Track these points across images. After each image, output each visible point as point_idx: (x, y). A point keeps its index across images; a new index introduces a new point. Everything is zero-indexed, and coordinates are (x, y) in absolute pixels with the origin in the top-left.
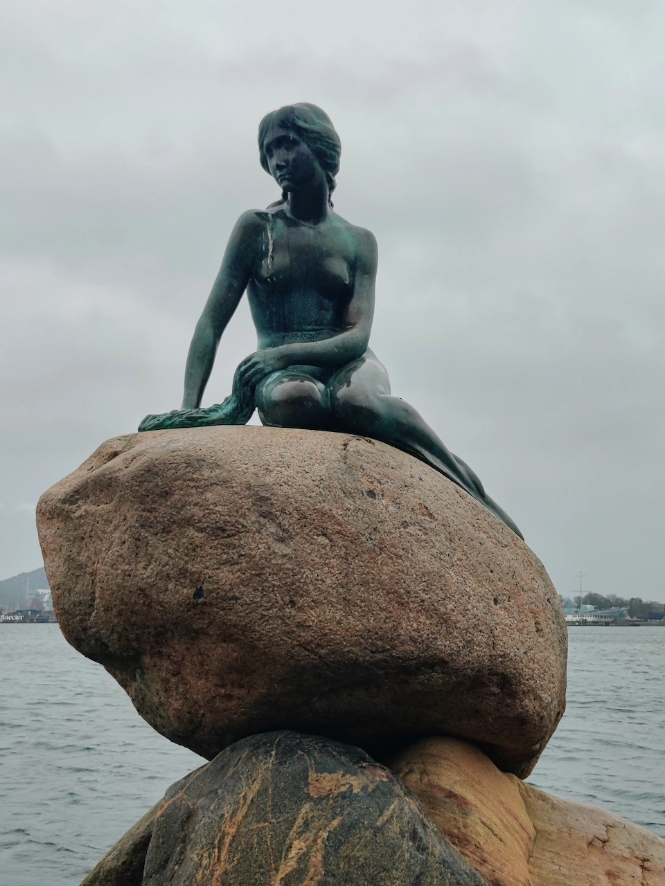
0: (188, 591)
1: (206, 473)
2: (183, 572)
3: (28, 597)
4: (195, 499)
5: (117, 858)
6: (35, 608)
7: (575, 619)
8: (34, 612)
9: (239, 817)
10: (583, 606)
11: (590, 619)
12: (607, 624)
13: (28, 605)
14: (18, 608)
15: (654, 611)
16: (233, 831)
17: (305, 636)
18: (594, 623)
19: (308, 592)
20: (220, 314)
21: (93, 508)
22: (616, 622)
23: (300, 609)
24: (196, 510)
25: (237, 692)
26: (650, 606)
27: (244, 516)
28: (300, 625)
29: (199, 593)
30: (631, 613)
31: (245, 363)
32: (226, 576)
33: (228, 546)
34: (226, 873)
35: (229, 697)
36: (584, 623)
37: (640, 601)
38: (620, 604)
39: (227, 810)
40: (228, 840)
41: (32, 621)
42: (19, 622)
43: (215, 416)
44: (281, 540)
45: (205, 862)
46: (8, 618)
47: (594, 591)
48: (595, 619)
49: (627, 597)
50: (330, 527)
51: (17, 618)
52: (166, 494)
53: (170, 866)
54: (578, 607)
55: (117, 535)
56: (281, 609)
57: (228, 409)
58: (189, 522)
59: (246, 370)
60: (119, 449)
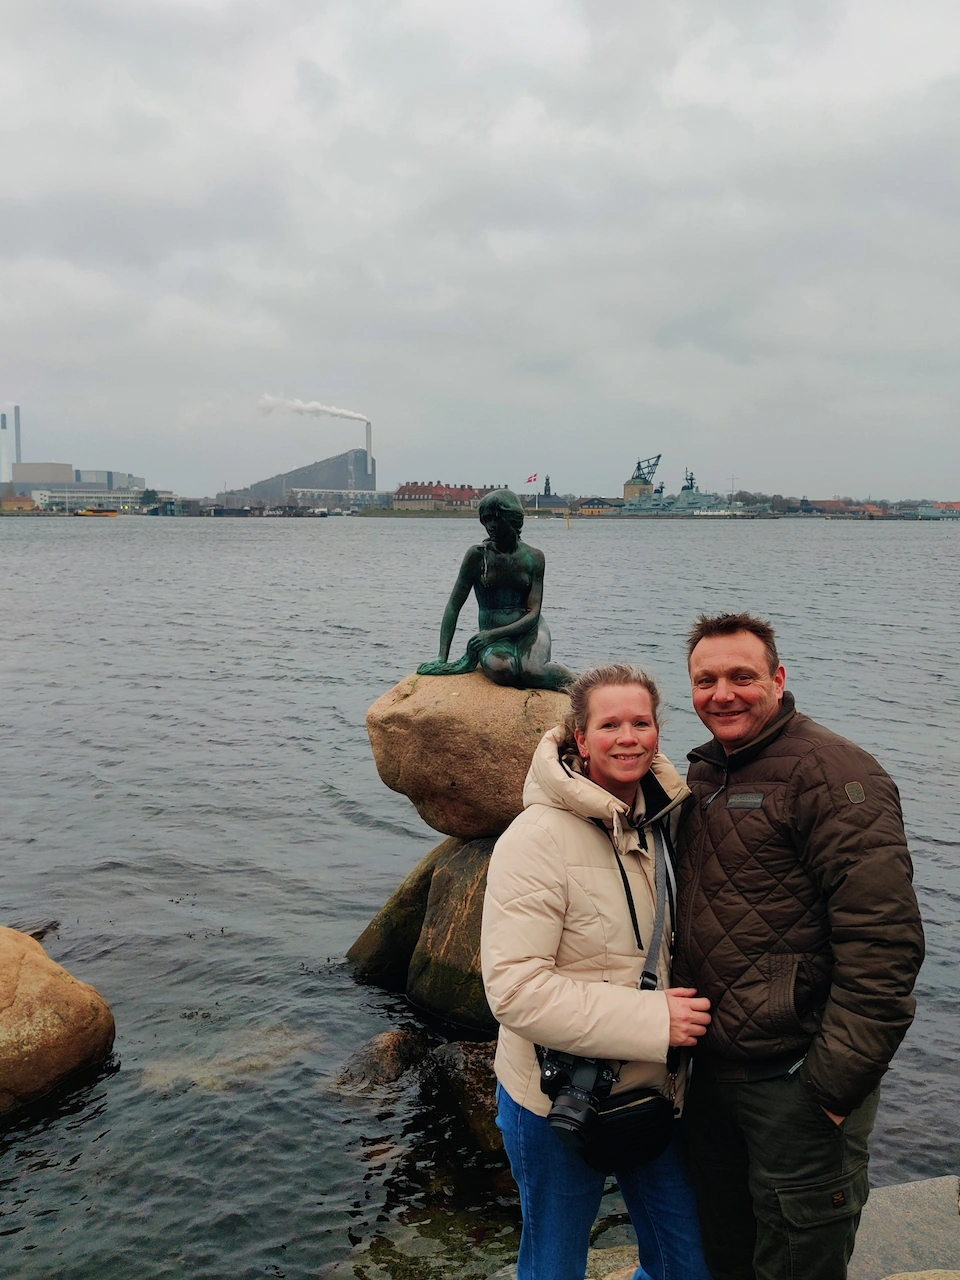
0: (448, 782)
1: (456, 726)
2: (445, 773)
3: (285, 495)
4: (451, 739)
5: (411, 883)
6: (292, 505)
7: (726, 513)
8: (291, 508)
9: (475, 887)
10: (733, 503)
11: (738, 513)
12: (753, 517)
13: (286, 502)
14: (277, 504)
15: (792, 506)
16: (472, 893)
17: (505, 807)
18: (743, 517)
19: (507, 788)
20: (458, 600)
21: (398, 730)
22: (761, 515)
23: (504, 795)
24: (451, 745)
25: (472, 824)
26: (788, 501)
27: (475, 749)
28: (503, 803)
29: (453, 784)
30: (772, 508)
31: (472, 639)
32: (466, 778)
33: (468, 764)
34: (469, 914)
35: (469, 826)
36: (735, 517)
37: (781, 497)
38: (765, 500)
39: (469, 883)
40: (470, 898)
41: (290, 516)
42: (280, 516)
43: (458, 668)
44: (494, 762)
45: (459, 907)
46: (271, 513)
47: (743, 490)
48: (743, 514)
49: (770, 494)
50: (518, 753)
51: (278, 513)
52: (437, 735)
53: (441, 902)
54: (730, 504)
55: (411, 747)
56: (494, 795)
57: (464, 663)
58: (448, 750)
59: (474, 644)
60: (409, 693)
